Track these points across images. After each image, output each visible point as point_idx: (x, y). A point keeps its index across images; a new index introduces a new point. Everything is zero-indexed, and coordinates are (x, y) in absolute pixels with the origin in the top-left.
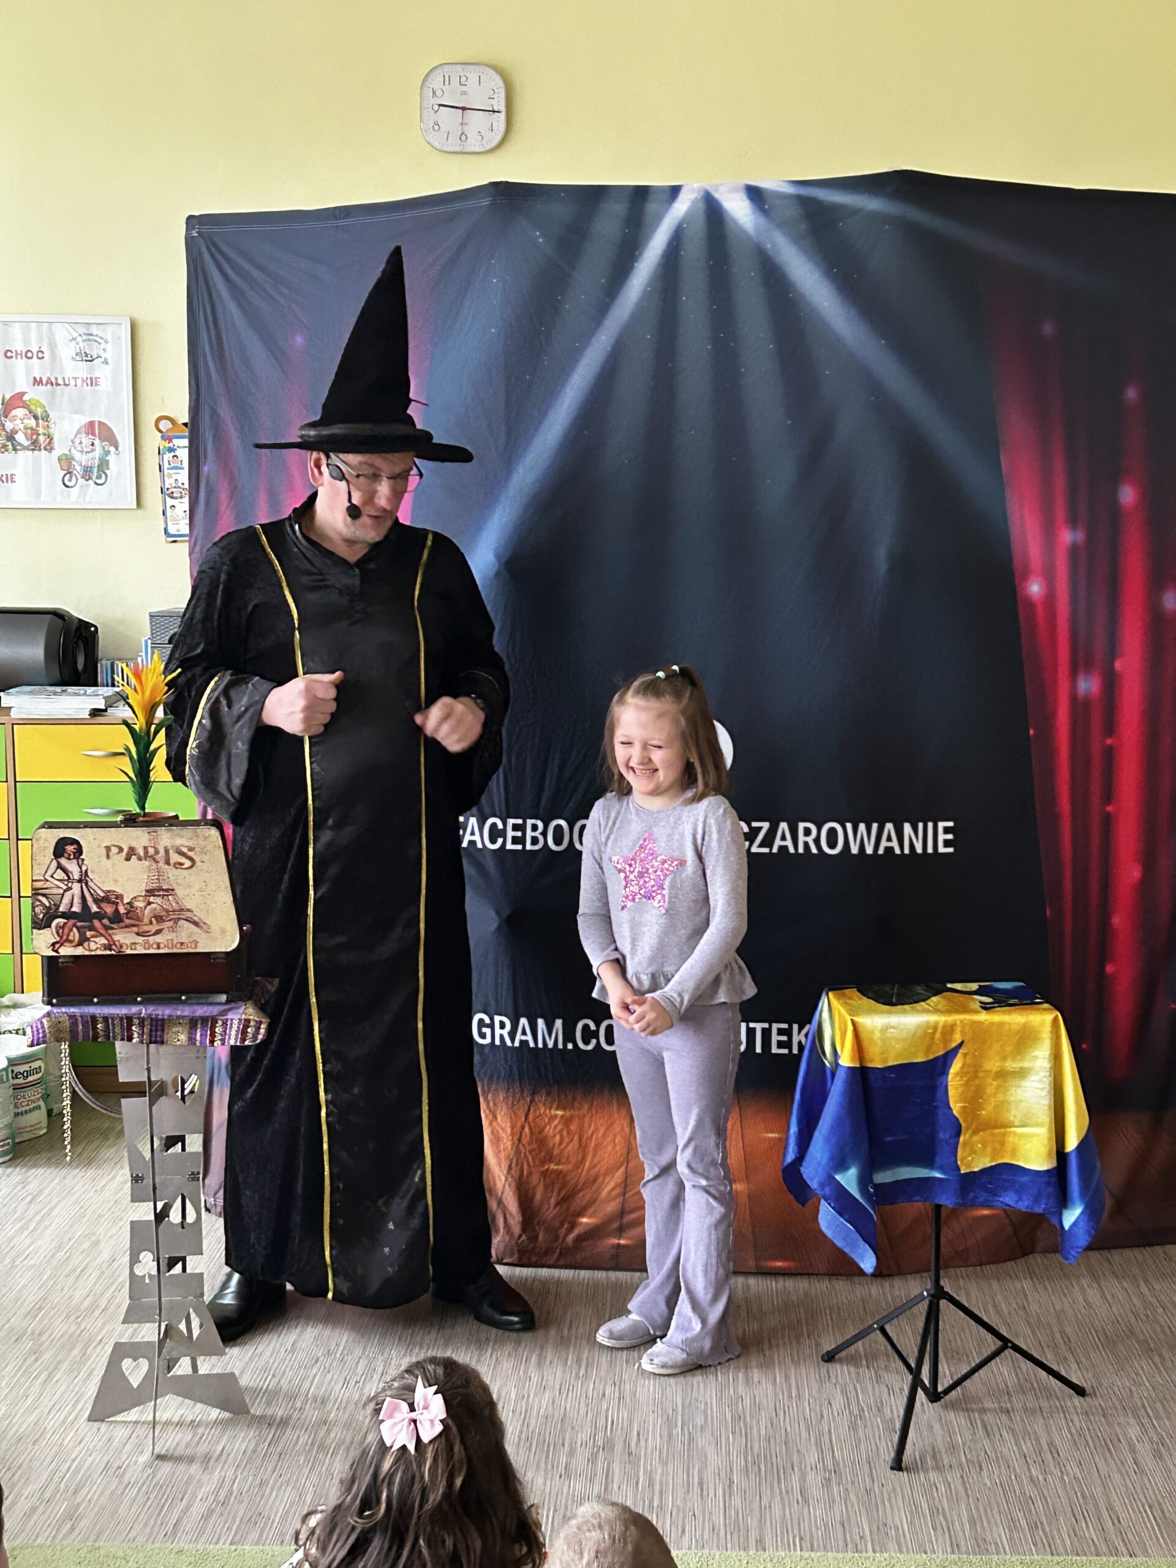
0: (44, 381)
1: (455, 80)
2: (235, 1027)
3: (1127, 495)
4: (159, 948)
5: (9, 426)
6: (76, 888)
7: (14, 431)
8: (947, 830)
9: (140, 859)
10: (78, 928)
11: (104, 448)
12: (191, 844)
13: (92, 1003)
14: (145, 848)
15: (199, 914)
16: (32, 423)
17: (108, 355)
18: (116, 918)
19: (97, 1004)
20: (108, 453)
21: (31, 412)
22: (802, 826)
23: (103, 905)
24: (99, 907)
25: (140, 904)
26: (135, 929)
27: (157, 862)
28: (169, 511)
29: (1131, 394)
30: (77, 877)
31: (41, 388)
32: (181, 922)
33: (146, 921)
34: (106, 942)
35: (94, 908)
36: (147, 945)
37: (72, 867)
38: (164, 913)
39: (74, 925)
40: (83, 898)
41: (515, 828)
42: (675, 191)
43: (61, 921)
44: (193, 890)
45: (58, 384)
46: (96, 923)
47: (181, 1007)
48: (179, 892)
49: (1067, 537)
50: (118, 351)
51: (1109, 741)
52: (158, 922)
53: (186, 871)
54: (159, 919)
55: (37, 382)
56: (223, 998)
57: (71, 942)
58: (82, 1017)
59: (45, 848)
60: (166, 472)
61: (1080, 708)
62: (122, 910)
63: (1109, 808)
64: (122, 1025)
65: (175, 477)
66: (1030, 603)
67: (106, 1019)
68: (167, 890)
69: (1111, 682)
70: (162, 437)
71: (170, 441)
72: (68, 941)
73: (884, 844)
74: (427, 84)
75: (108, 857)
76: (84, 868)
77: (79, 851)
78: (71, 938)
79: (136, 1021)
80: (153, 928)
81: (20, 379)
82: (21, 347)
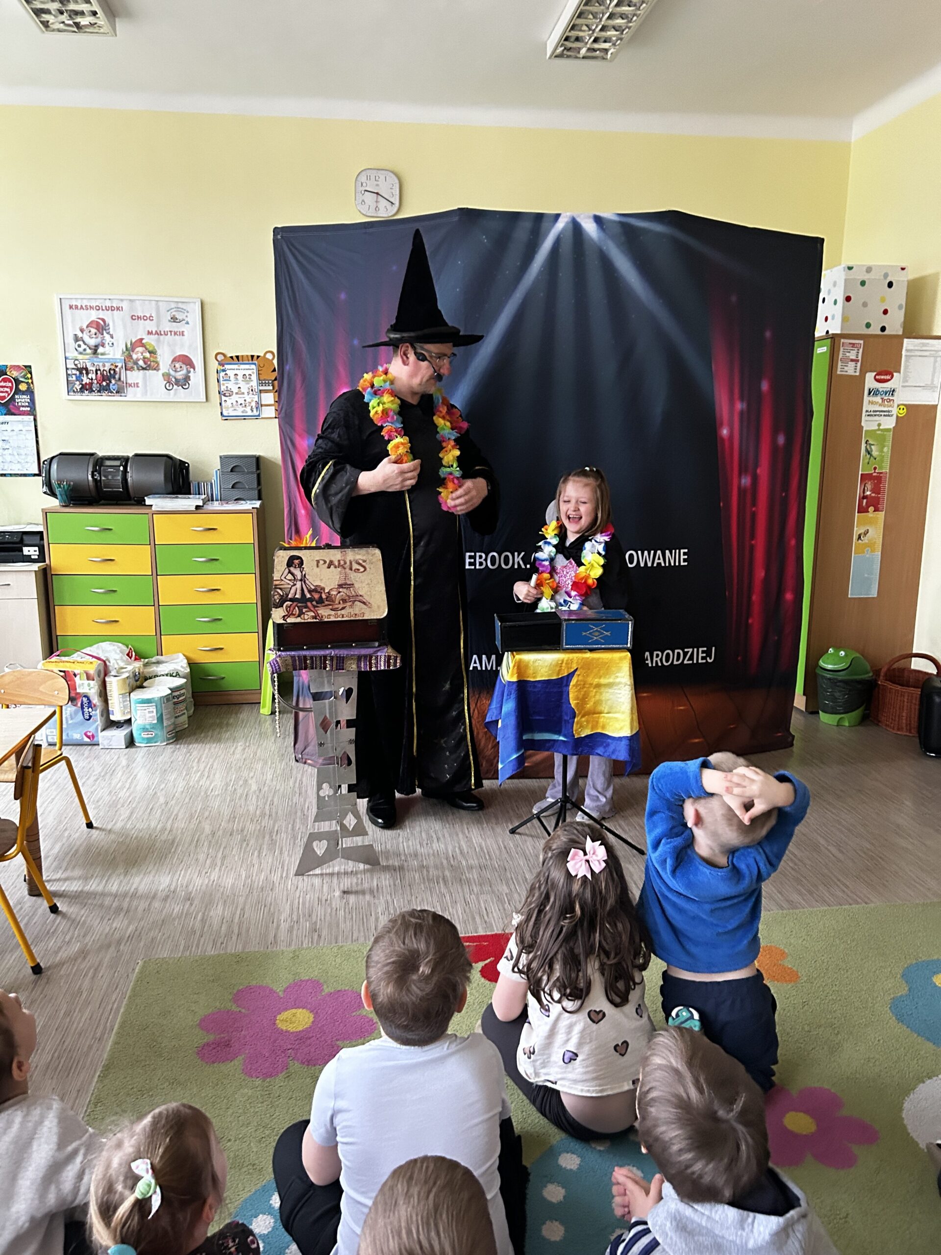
0: (154, 332)
1: (373, 178)
2: (383, 659)
3: (765, 386)
4: (343, 617)
5: (135, 356)
7: (138, 360)
8: (685, 554)
9: (335, 567)
10: (298, 607)
11: (187, 369)
12: (364, 558)
13: (303, 649)
14: (339, 561)
15: (366, 598)
16: (147, 355)
17: (188, 319)
19: (306, 649)
20: (189, 372)
21: (146, 349)
23: (313, 594)
24: (311, 595)
25: (334, 593)
26: (331, 607)
27: (345, 569)
28: (223, 403)
29: (768, 334)
30: (299, 578)
31: (151, 336)
32: (356, 603)
33: (337, 602)
34: (313, 614)
35: (308, 596)
36: (336, 616)
37: (297, 572)
38: (347, 598)
39: (296, 605)
40: (302, 590)
41: (470, 557)
42: (557, 216)
43: (289, 603)
44: (364, 585)
45: (161, 335)
46: (309, 604)
47: (353, 650)
48: (356, 585)
49: (739, 406)
50: (195, 318)
51: (754, 509)
52: (343, 603)
53: (361, 574)
54: (344, 601)
55: (150, 333)
56: (377, 644)
57: (294, 615)
58: (298, 657)
59: (282, 562)
60: (222, 382)
61: (742, 492)
63: (753, 542)
64: (321, 660)
65: (226, 385)
66: (722, 439)
67: (312, 657)
68: (350, 585)
69: (755, 479)
70: (219, 364)
71: (223, 366)
72: (292, 614)
73: (656, 561)
74: (359, 179)
75: (318, 566)
76: (304, 573)
77: (302, 563)
78: (294, 613)
79: (329, 658)
80: (341, 606)
81: (140, 331)
82: (140, 314)
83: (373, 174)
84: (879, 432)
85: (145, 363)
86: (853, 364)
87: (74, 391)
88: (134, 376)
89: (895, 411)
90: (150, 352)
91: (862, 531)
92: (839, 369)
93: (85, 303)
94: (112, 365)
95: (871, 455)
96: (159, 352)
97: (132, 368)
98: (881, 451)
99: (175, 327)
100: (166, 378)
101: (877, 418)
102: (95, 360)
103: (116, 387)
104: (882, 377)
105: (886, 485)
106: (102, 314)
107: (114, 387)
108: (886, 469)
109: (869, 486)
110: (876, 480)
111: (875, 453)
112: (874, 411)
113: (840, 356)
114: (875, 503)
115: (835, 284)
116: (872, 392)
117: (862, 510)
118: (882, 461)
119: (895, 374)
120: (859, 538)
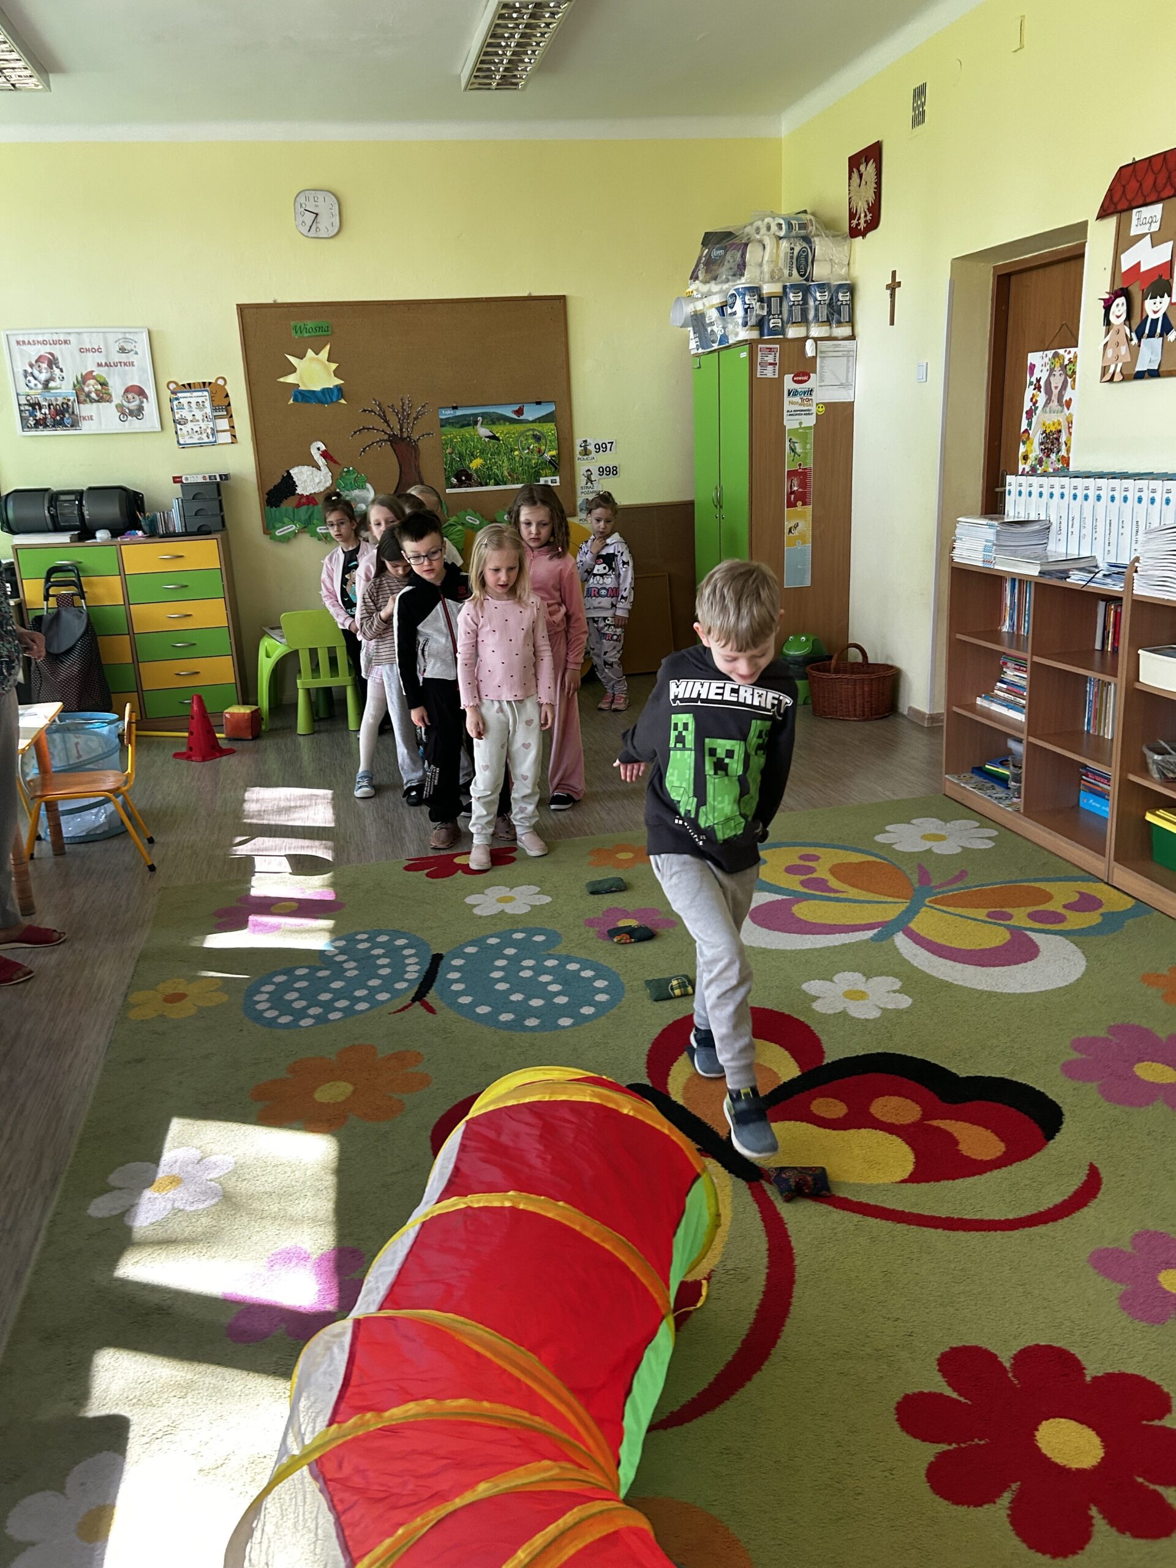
0: (104, 364)
1: (311, 198)
5: (86, 389)
7: (90, 392)
11: (140, 399)
16: (99, 387)
17: (137, 349)
20: (142, 402)
21: (97, 381)
28: (179, 432)
31: (101, 368)
45: (111, 366)
50: (143, 347)
55: (99, 365)
60: (176, 411)
65: (180, 413)
70: (172, 393)
71: (176, 395)
74: (298, 199)
82: (88, 346)
83: (312, 194)
84: (800, 431)
85: (98, 395)
86: (770, 368)
87: (29, 427)
88: (85, 410)
89: (814, 409)
90: (101, 384)
91: (792, 524)
92: (758, 374)
93: (31, 337)
94: (64, 398)
95: (795, 453)
96: (110, 383)
97: (85, 401)
98: (804, 448)
99: (123, 357)
100: (120, 409)
101: (797, 417)
102: (47, 394)
103: (70, 421)
104: (800, 378)
105: (811, 480)
106: (48, 348)
107: (68, 421)
108: (810, 464)
109: (795, 482)
110: (801, 475)
111: (799, 450)
112: (794, 411)
113: (759, 361)
114: (802, 498)
116: (792, 393)
117: (791, 505)
118: (806, 458)
119: (812, 375)
120: (790, 531)
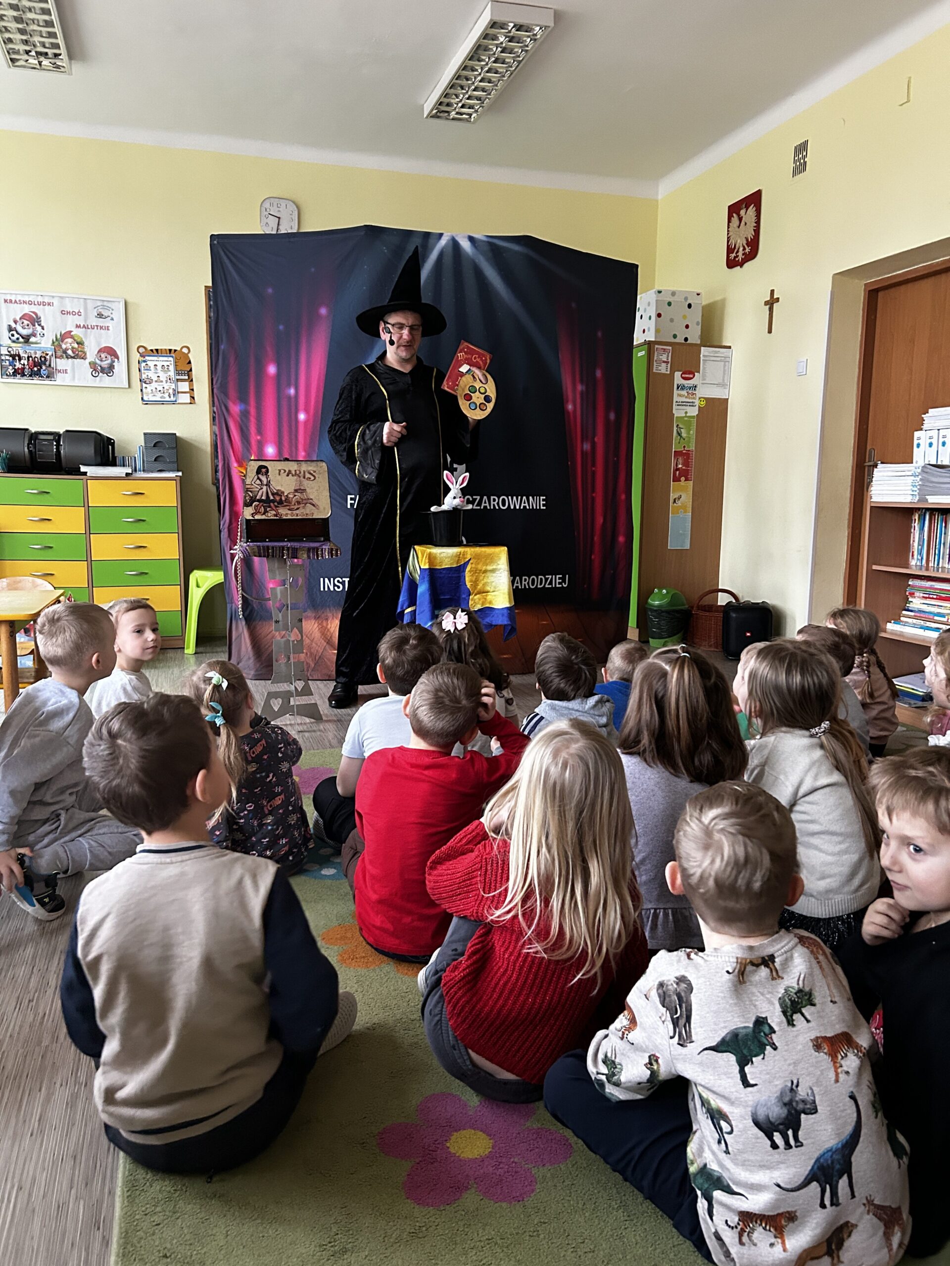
0: (82, 326)
1: (275, 204)
2: (326, 551)
3: (598, 374)
4: (297, 516)
5: (64, 346)
6: (265, 488)
7: (67, 349)
8: (543, 500)
9: (293, 475)
10: (264, 507)
11: (112, 359)
12: (315, 469)
13: (267, 541)
14: (295, 471)
15: (315, 501)
16: (76, 346)
17: (113, 316)
18: (281, 502)
19: (269, 541)
20: (114, 362)
21: (75, 340)
22: (492, 498)
24: (274, 497)
25: (291, 496)
26: (288, 507)
27: (300, 477)
28: (144, 390)
29: (600, 334)
30: (265, 483)
31: (79, 329)
32: (308, 505)
33: (293, 503)
34: (275, 513)
35: (272, 498)
36: (292, 515)
37: (264, 479)
38: (301, 500)
39: (262, 505)
40: (267, 493)
42: (441, 235)
43: (257, 503)
44: (314, 490)
45: (88, 328)
46: (272, 504)
47: (304, 543)
48: (308, 490)
49: (580, 388)
50: (120, 315)
51: (593, 468)
53: (311, 482)
54: (299, 503)
55: (78, 326)
57: (261, 513)
58: (263, 546)
60: (143, 371)
61: (584, 455)
62: (283, 499)
63: (594, 495)
64: (280, 551)
65: (147, 374)
66: (568, 412)
67: (273, 548)
68: (303, 490)
69: (594, 445)
70: (141, 356)
71: (144, 358)
72: (259, 512)
73: (523, 505)
74: (263, 205)
75: (279, 475)
76: (269, 479)
77: (267, 471)
79: (286, 549)
80: (296, 507)
81: (70, 324)
82: (70, 310)
83: (276, 201)
84: (686, 419)
85: (73, 352)
86: (664, 365)
87: (7, 375)
88: (61, 364)
89: (697, 402)
90: (78, 343)
91: (676, 496)
92: (655, 369)
93: (19, 298)
94: (43, 352)
95: (681, 437)
96: (86, 343)
97: (62, 356)
98: (688, 433)
99: (101, 322)
100: (92, 366)
101: (684, 407)
102: (27, 347)
104: (687, 376)
105: (693, 461)
106: (33, 308)
107: (45, 372)
108: (692, 447)
109: (680, 460)
110: (685, 455)
111: (684, 435)
112: (682, 402)
113: (655, 358)
114: (683, 474)
115: (649, 304)
116: (681, 387)
117: (677, 479)
118: (689, 442)
119: (696, 374)
120: (675, 501)
